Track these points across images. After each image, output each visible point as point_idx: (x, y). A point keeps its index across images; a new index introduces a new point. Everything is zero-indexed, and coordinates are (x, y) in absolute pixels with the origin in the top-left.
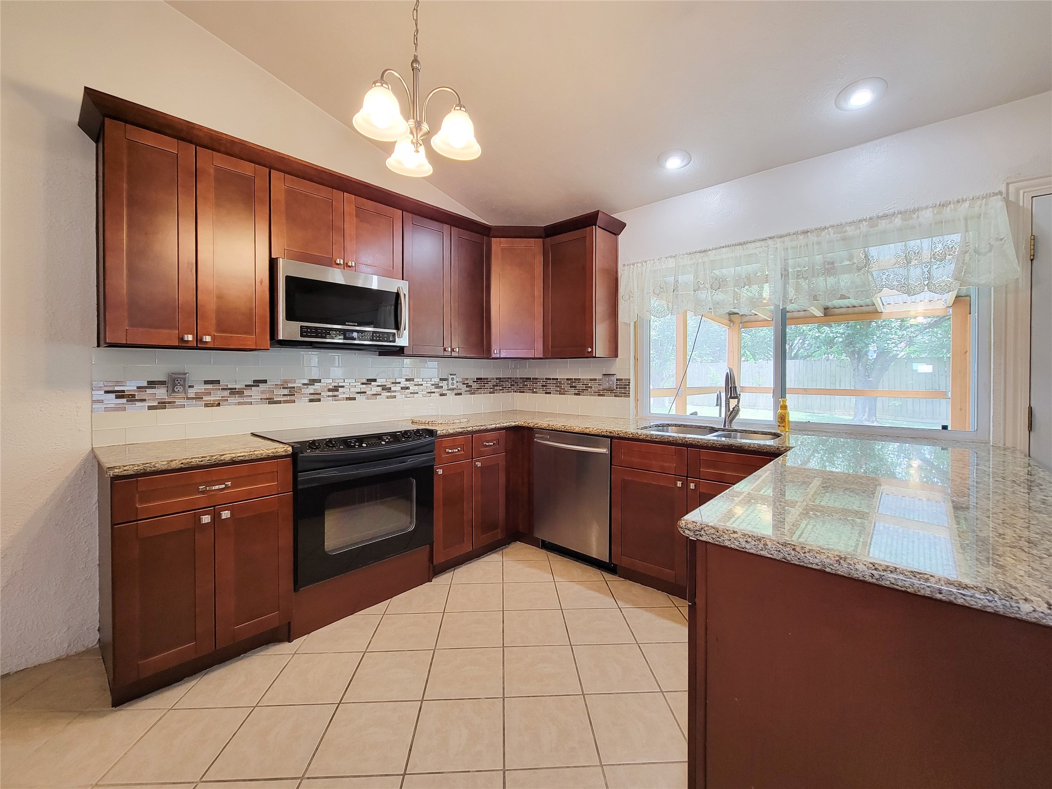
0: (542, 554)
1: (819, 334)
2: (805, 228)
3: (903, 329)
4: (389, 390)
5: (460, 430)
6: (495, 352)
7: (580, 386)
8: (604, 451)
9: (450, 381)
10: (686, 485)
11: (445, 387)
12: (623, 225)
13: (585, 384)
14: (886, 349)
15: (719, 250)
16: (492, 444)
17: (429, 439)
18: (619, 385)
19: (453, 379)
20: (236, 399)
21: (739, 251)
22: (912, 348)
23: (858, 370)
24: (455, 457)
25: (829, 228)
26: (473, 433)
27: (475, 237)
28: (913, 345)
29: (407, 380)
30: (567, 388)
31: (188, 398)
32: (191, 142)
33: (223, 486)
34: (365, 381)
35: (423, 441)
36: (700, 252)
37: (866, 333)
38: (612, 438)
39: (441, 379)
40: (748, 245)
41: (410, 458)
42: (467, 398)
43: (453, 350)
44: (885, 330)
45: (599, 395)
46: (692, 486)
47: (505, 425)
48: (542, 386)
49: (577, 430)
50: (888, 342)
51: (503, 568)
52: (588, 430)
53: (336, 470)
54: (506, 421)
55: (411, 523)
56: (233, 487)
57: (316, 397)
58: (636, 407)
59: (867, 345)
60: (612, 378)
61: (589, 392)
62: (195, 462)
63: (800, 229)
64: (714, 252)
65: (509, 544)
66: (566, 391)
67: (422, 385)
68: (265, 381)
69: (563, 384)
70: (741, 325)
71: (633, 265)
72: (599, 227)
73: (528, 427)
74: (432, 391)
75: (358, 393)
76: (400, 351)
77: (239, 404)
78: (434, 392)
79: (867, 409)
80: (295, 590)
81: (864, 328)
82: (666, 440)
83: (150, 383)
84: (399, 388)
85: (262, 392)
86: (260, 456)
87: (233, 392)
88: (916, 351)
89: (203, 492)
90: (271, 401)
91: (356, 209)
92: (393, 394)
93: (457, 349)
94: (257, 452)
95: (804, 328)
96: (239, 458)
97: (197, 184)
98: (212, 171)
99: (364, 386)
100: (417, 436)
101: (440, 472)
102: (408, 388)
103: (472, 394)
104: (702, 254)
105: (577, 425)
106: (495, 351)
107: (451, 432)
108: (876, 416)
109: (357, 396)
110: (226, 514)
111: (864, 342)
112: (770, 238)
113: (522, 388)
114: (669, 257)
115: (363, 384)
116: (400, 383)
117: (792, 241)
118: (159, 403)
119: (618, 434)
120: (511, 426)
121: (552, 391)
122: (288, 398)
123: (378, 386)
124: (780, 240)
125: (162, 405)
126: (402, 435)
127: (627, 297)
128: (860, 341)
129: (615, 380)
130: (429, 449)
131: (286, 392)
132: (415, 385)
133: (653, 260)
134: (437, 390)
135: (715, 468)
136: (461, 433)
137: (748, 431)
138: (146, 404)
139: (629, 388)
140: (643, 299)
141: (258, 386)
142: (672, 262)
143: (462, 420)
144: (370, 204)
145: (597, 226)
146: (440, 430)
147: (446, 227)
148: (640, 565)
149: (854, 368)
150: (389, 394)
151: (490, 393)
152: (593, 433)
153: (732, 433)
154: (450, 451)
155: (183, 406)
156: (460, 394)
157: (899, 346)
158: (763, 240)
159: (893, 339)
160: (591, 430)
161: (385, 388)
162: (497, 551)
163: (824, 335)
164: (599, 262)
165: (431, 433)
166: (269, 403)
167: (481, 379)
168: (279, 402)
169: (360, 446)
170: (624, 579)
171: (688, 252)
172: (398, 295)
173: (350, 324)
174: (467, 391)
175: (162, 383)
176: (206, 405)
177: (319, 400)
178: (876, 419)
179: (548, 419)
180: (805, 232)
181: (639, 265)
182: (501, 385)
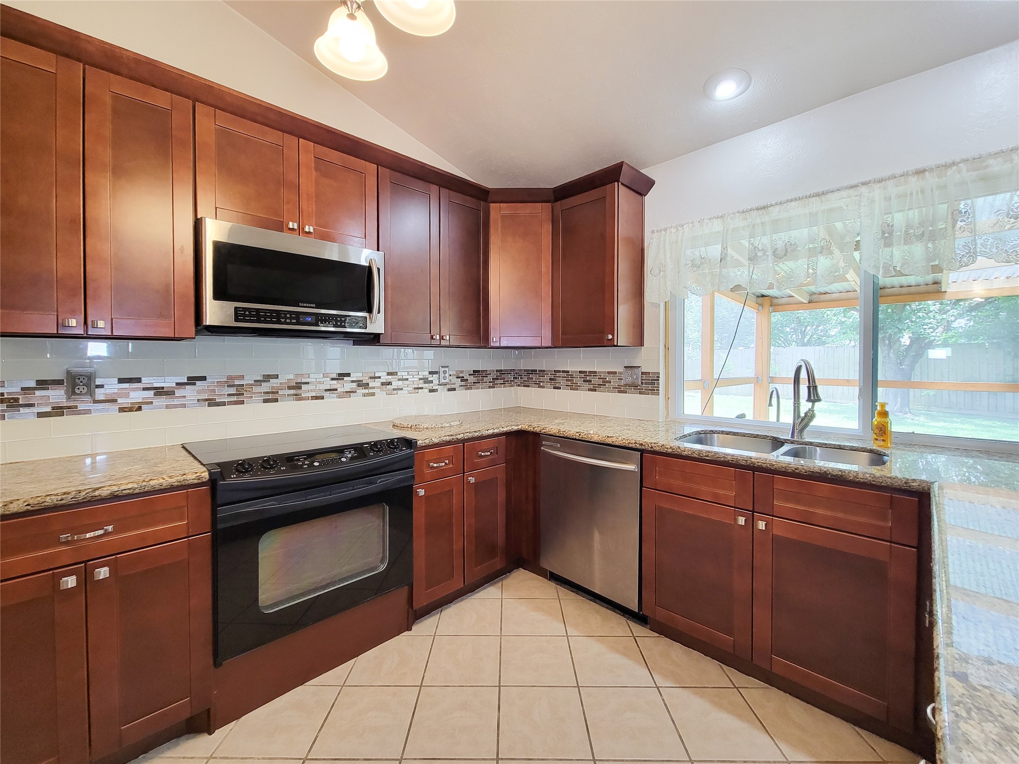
0: (551, 588)
1: (846, 319)
2: (919, 166)
3: (942, 313)
4: (366, 386)
5: (448, 438)
6: (495, 341)
7: (595, 381)
8: (632, 467)
9: (442, 375)
10: (750, 521)
11: (436, 382)
12: (650, 183)
13: (602, 378)
14: (922, 335)
15: (785, 205)
16: (489, 453)
17: (406, 451)
18: (644, 380)
19: (445, 372)
20: (162, 401)
21: (815, 205)
22: (950, 334)
23: (890, 357)
24: (441, 473)
25: (959, 163)
26: (464, 441)
27: (470, 202)
28: (951, 330)
29: (389, 374)
30: (580, 382)
31: (95, 402)
32: (79, 60)
33: (101, 532)
34: (335, 376)
35: (398, 454)
36: (758, 209)
37: (899, 319)
38: (642, 452)
39: (430, 373)
40: (829, 196)
41: (380, 478)
42: (462, 394)
43: (442, 338)
44: (920, 314)
45: (619, 392)
46: (761, 525)
47: (505, 429)
48: (550, 379)
49: (596, 438)
50: (925, 327)
51: (502, 610)
52: (610, 440)
53: (275, 500)
54: (507, 424)
55: (382, 561)
56: (116, 531)
57: (270, 396)
58: (667, 408)
59: (900, 331)
60: (636, 370)
61: (607, 388)
62: (49, 501)
63: (912, 167)
64: (777, 208)
65: (510, 572)
66: (579, 386)
67: (407, 379)
68: (203, 378)
69: (575, 378)
70: (771, 308)
71: (665, 230)
72: (622, 184)
73: (533, 432)
74: (420, 386)
75: (326, 390)
76: (374, 339)
77: (167, 407)
78: (422, 388)
79: (899, 400)
80: (217, 664)
81: (897, 312)
82: (723, 459)
83: (39, 382)
84: (379, 384)
85: (199, 392)
86: (158, 487)
87: (160, 392)
88: (954, 336)
89: (67, 543)
90: (212, 403)
91: (315, 160)
92: (371, 391)
93: (448, 337)
94: (156, 481)
95: (828, 313)
96: (124, 492)
97: (86, 116)
98: (108, 99)
99: (335, 382)
100: (391, 448)
101: (422, 492)
102: (389, 383)
103: (468, 389)
104: (761, 212)
105: (595, 432)
106: (495, 338)
107: (436, 441)
108: (908, 407)
109: (326, 394)
110: (103, 573)
111: (897, 328)
112: (864, 184)
113: (526, 381)
114: (714, 218)
115: (333, 379)
116: (380, 377)
117: (897, 186)
118: (53, 408)
119: (652, 448)
120: (512, 430)
121: (562, 385)
122: (234, 399)
123: (353, 381)
124: (880, 185)
125: (58, 411)
126: (371, 448)
127: (657, 271)
128: (892, 327)
129: (640, 374)
130: (407, 464)
131: (233, 391)
132: (399, 380)
133: (692, 223)
134: (427, 385)
135: (798, 502)
136: (449, 443)
137: (830, 444)
138: (36, 410)
139: (658, 384)
140: (679, 272)
141: (195, 384)
142: (718, 224)
143: (452, 423)
144: (334, 156)
145: (620, 184)
146: (422, 438)
147: (434, 188)
148: (680, 621)
149: (884, 355)
150: (366, 391)
151: (490, 387)
152: (617, 444)
153: (807, 446)
154: (435, 465)
155: (88, 412)
156: (454, 389)
157: (937, 331)
158: (852, 187)
159: (930, 323)
160: (614, 439)
161: (361, 384)
162: (495, 584)
163: (851, 320)
164: (623, 228)
165: (409, 443)
166: (209, 405)
167: (478, 371)
168: (223, 404)
169: (311, 465)
170: (658, 635)
171: (741, 210)
172: (369, 269)
173: (305, 305)
174: (461, 386)
175: (59, 382)
176: (122, 410)
177: (276, 400)
178: (909, 409)
179: (557, 421)
180: (920, 172)
181: (673, 230)
182: (501, 378)
